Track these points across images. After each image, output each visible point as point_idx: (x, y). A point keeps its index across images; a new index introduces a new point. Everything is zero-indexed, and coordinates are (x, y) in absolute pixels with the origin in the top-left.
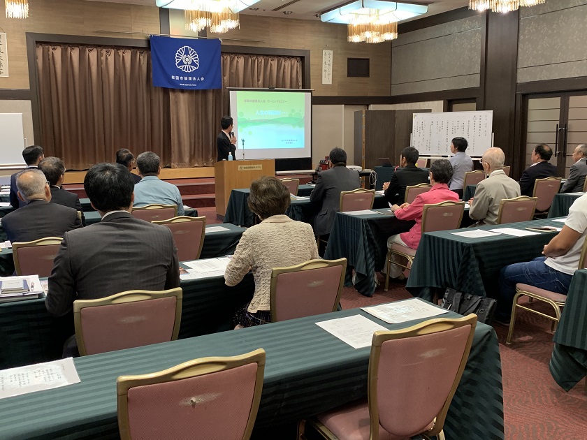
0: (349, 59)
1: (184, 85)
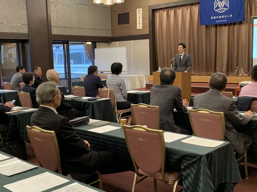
1: (218, 21)
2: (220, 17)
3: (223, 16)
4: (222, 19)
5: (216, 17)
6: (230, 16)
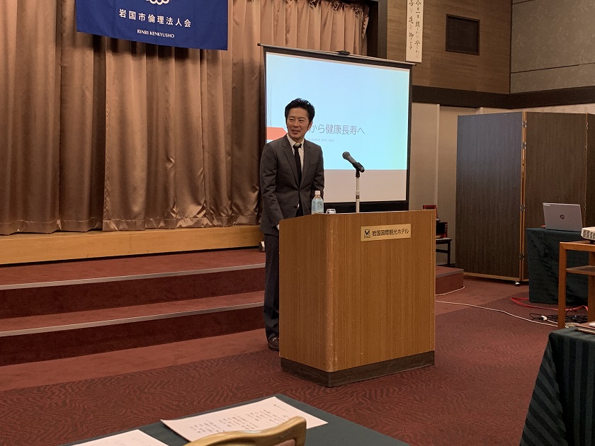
0: (449, 17)
1: (146, 32)
2: (152, 19)
3: (161, 19)
4: (156, 27)
5: (137, 16)
6: (184, 25)
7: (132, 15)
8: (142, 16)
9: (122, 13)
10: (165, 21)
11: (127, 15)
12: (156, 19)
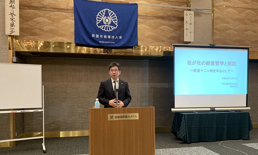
1: (103, 42)
2: (105, 37)
3: (109, 37)
5: (99, 36)
6: (119, 38)
7: (97, 36)
8: (101, 36)
9: (93, 36)
10: (111, 37)
11: (95, 36)
12: (107, 37)
